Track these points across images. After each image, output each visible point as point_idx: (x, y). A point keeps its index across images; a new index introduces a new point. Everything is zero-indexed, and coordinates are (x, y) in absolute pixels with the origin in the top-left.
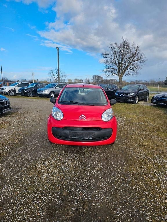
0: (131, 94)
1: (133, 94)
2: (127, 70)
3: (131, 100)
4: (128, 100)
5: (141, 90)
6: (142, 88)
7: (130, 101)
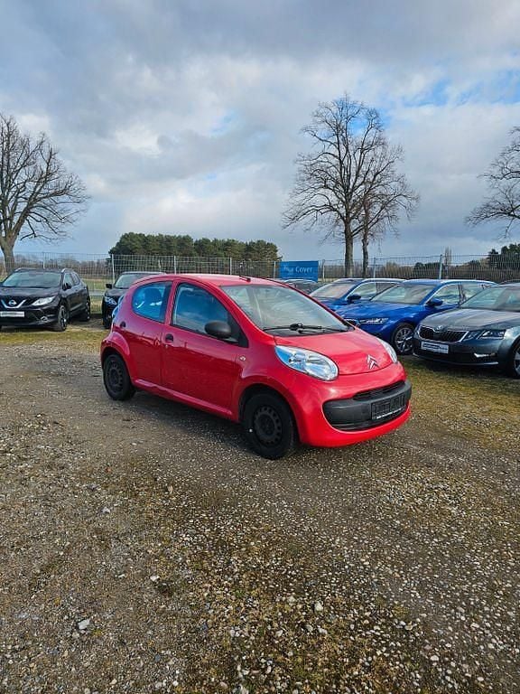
0: (44, 302)
1: (51, 299)
2: (26, 223)
3: (45, 320)
4: (34, 320)
5: (68, 287)
6: (70, 282)
7: (42, 322)
